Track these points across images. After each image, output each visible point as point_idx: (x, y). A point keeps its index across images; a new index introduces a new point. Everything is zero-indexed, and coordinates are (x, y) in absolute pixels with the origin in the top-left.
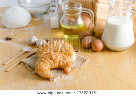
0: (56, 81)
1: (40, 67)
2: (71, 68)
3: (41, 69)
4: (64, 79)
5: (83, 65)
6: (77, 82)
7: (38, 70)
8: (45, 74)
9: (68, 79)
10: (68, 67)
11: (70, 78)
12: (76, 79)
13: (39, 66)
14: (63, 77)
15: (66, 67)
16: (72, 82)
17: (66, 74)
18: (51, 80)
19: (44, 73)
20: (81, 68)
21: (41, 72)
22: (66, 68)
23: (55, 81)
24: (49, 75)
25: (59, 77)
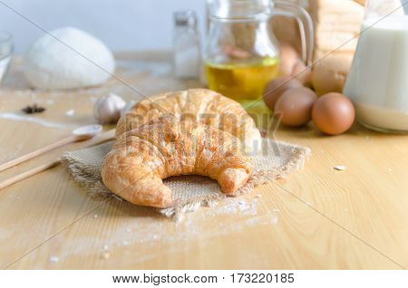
0: (186, 220)
1: (121, 162)
2: (247, 172)
3: (123, 171)
4: (220, 211)
5: (289, 167)
6: (275, 220)
7: (112, 175)
8: (138, 188)
9: (235, 210)
10: (235, 167)
11: (243, 207)
12: (269, 212)
13: (115, 161)
14: (213, 204)
15: (224, 167)
16: (251, 220)
17: (228, 196)
18: (163, 211)
19: (134, 184)
20: (283, 177)
21: (126, 183)
22: (227, 172)
23: (181, 217)
24: (156, 193)
25: (197, 206)
